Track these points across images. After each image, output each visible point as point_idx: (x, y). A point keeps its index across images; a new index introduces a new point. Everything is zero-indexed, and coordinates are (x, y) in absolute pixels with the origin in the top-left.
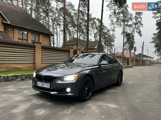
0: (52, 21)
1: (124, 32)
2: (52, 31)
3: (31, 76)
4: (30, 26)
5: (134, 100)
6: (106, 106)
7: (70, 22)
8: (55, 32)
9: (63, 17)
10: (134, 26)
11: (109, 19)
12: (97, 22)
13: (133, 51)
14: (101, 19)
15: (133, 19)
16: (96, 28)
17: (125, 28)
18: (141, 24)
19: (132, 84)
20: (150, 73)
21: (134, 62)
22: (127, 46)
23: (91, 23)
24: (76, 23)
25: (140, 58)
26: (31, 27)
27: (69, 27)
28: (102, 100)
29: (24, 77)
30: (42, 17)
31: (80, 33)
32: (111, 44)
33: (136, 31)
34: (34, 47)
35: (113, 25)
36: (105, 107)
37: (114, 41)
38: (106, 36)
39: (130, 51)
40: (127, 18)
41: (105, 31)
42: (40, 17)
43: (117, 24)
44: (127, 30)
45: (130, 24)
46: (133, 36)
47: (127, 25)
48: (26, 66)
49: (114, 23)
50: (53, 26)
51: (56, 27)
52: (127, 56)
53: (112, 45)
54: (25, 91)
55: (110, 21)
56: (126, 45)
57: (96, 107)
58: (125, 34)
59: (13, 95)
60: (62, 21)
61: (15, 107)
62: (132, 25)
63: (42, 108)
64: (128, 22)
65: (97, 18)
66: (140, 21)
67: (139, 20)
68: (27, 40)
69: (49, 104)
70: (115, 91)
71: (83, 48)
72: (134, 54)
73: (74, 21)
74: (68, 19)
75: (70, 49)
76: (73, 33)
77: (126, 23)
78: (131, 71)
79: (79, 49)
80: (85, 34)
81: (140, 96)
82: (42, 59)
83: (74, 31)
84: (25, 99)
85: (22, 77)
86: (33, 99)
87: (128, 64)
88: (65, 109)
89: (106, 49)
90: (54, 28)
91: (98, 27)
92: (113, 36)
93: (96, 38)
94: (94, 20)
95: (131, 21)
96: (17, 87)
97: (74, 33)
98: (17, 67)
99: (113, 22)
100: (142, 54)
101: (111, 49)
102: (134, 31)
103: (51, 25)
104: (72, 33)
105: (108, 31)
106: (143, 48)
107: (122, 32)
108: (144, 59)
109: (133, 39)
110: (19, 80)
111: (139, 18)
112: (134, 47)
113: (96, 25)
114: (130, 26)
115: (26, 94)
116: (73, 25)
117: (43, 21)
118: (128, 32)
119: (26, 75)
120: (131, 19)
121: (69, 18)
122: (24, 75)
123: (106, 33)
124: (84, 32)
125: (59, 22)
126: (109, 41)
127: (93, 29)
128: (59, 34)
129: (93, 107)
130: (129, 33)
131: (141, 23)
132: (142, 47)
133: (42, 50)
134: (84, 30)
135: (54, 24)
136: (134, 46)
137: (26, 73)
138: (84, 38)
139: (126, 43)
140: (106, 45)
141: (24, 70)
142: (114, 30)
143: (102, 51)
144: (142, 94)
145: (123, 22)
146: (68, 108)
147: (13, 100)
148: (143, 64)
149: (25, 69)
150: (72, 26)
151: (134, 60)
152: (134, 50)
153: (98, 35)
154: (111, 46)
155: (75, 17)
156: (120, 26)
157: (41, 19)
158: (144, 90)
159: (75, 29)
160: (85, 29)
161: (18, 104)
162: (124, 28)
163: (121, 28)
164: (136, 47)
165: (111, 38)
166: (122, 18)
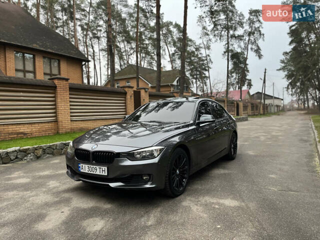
0: (83, 29)
1: (228, 51)
2: (84, 51)
3: (53, 149)
4: (38, 42)
5: (266, 187)
6: (218, 204)
7: (121, 32)
8: (89, 53)
9: (104, 22)
10: (247, 39)
11: (199, 25)
12: (174, 30)
13: (245, 88)
14: (184, 25)
15: (244, 25)
16: (172, 43)
17: (230, 43)
18: (260, 34)
19: (256, 156)
20: (281, 131)
21: (248, 109)
22: (234, 78)
23: (163, 34)
24: (133, 34)
25: (259, 101)
26: (41, 44)
27: (119, 42)
28: (208, 192)
29: (40, 152)
30: (61, 21)
31: (141, 54)
32: (203, 75)
33: (252, 49)
34: (54, 88)
35: (207, 36)
36: (217, 206)
37: (210, 69)
38: (193, 58)
39: (240, 88)
40: (233, 22)
41: (190, 49)
42: (56, 23)
43: (215, 35)
44: (234, 46)
45: (240, 34)
46: (246, 59)
47: (233, 36)
48: (39, 127)
49: (209, 33)
50: (86, 41)
51: (90, 43)
52: (236, 97)
53: (206, 77)
54: (51, 182)
55: (201, 28)
56: (233, 76)
57: (201, 206)
58: (230, 54)
59: (28, 192)
60: (102, 29)
61: (41, 217)
62: (243, 36)
63: (96, 217)
64: (235, 30)
65: (174, 24)
66: (259, 28)
67: (257, 25)
68: (34, 72)
69: (108, 206)
70: (226, 171)
71: (150, 85)
72: (249, 93)
73: (128, 29)
74: (116, 26)
75: (126, 89)
76: (126, 55)
77: (231, 32)
78: (246, 127)
79: (145, 89)
80: (152, 56)
81: (274, 178)
82: (71, 113)
83: (129, 50)
84: (56, 199)
85: (36, 151)
86: (71, 198)
87: (238, 114)
88: (142, 216)
89: (195, 85)
90: (88, 44)
91: (176, 40)
92: (207, 60)
93: (174, 65)
94: (169, 26)
95: (241, 28)
96: (31, 175)
97: (129, 54)
98: (21, 131)
99: (206, 30)
100: (263, 92)
101: (204, 85)
102: (246, 48)
103: (81, 38)
104: (124, 54)
105: (197, 49)
106: (264, 82)
107: (225, 50)
108: (268, 102)
109: (246, 65)
110: (32, 159)
111: (257, 21)
112: (248, 80)
113: (172, 37)
114: (240, 38)
115: (54, 188)
116: (126, 37)
117: (63, 30)
118: (236, 50)
119: (45, 148)
120: (241, 24)
121: (118, 25)
122: (41, 148)
123: (193, 52)
124: (149, 52)
125: (96, 32)
126: (199, 69)
127: (167, 45)
128: (98, 57)
129: (194, 208)
130: (237, 52)
131: (260, 31)
132: (263, 79)
133: (70, 94)
134: (149, 47)
135: (86, 35)
136: (248, 77)
137: (43, 143)
138: (150, 64)
139: (232, 73)
140: (194, 78)
141: (35, 137)
142: (208, 48)
143: (187, 90)
144: (277, 174)
145: (224, 30)
146: (147, 212)
147: (33, 204)
148: (266, 112)
149: (38, 134)
150: (126, 40)
151: (250, 105)
152: (247, 85)
153: (176, 57)
154: (203, 78)
155: (130, 22)
156: (220, 39)
157: (59, 25)
158: (279, 166)
159: (130, 46)
160: (150, 45)
161: (44, 211)
162: (228, 43)
163: (222, 43)
164: (250, 80)
165: (202, 64)
166: (224, 22)
